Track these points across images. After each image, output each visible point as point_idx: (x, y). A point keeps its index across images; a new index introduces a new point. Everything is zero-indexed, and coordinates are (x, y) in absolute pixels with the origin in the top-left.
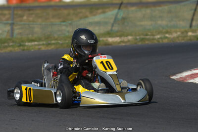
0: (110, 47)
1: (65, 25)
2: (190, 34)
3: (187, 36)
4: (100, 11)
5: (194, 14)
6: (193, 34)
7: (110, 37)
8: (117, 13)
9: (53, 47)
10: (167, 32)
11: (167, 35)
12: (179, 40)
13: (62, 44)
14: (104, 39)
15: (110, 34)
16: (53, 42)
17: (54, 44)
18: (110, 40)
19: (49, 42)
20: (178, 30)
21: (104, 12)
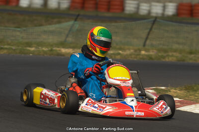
0: (62, 57)
1: (19, 31)
2: (143, 52)
3: (139, 55)
4: (55, 20)
5: (149, 34)
6: (146, 53)
7: (63, 48)
8: (73, 25)
9: (5, 51)
10: (120, 49)
11: (120, 52)
12: (131, 58)
13: (14, 50)
14: (58, 49)
15: (63, 44)
16: (6, 47)
17: (6, 49)
18: (64, 50)
19: (2, 46)
20: (131, 47)
21: (59, 22)
